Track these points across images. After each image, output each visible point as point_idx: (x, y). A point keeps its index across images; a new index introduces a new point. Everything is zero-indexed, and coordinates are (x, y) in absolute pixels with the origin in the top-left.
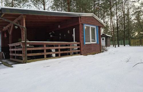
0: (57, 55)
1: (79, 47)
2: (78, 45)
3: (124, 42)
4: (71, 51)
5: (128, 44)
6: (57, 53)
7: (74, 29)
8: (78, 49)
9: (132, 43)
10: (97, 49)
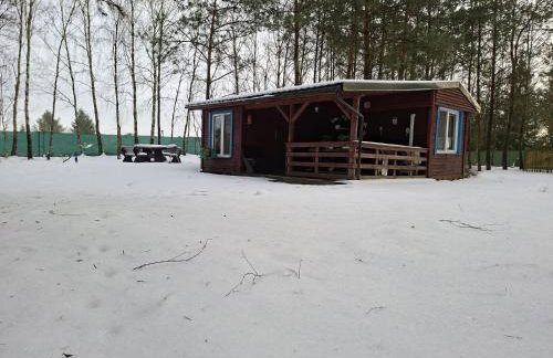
0: (390, 173)
1: (424, 159)
2: (422, 155)
3: (505, 156)
4: (411, 167)
5: (516, 165)
6: (391, 167)
7: (413, 116)
8: (423, 164)
9: (529, 161)
10: (455, 170)
